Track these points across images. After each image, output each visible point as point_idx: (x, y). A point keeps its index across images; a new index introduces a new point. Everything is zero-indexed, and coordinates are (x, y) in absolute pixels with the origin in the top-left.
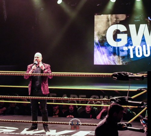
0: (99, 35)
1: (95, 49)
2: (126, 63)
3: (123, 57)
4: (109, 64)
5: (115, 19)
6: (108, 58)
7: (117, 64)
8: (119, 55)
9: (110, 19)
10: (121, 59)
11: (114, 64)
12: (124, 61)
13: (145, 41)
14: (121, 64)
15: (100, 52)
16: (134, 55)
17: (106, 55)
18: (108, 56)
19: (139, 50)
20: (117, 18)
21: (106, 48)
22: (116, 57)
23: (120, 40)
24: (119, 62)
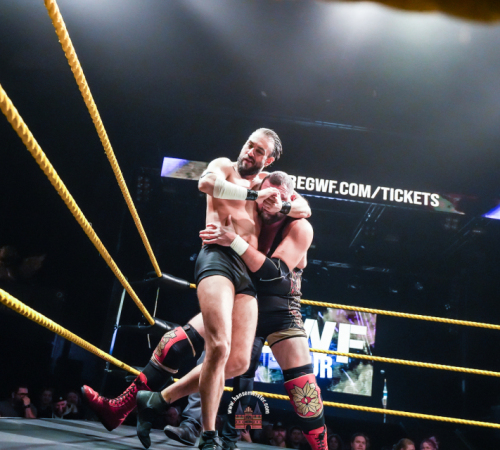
2: (277, 382)
3: (274, 371)
7: (263, 381)
8: (266, 365)
10: (269, 372)
12: (274, 377)
14: (268, 381)
22: (264, 369)
24: (266, 377)
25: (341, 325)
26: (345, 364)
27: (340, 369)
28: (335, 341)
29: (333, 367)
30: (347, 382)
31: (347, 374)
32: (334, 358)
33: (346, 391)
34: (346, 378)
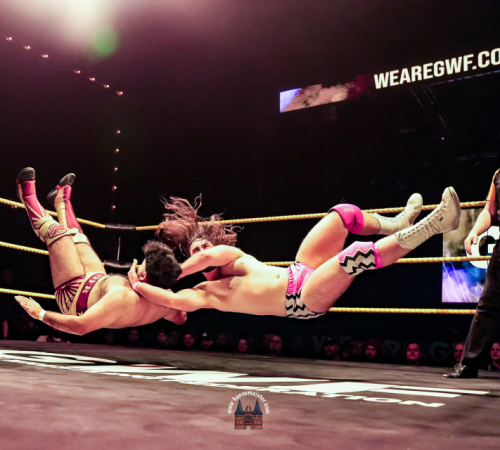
0: (451, 246)
1: (444, 274)
4: (471, 300)
6: (470, 290)
15: (455, 279)
18: (469, 287)
21: (466, 272)
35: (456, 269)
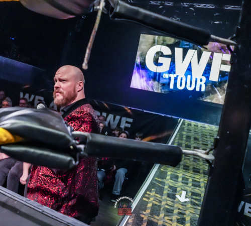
0: (141, 55)
1: (134, 71)
2: (164, 92)
3: (163, 85)
4: (146, 89)
5: (162, 42)
6: (147, 83)
7: (155, 91)
8: (159, 81)
9: (156, 41)
10: (160, 85)
11: (152, 91)
12: (163, 89)
13: (191, 71)
14: (159, 91)
15: (140, 75)
16: (175, 84)
17: (145, 79)
18: (146, 81)
19: (182, 79)
20: (164, 41)
21: (146, 72)
22: (156, 83)
23: (161, 64)
24: (158, 89)
25: (215, 54)
26: (215, 82)
27: (211, 86)
28: (209, 66)
29: (205, 83)
30: (216, 95)
31: (216, 89)
32: (208, 78)
33: (214, 101)
34: (215, 92)
35: (142, 69)
